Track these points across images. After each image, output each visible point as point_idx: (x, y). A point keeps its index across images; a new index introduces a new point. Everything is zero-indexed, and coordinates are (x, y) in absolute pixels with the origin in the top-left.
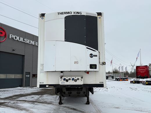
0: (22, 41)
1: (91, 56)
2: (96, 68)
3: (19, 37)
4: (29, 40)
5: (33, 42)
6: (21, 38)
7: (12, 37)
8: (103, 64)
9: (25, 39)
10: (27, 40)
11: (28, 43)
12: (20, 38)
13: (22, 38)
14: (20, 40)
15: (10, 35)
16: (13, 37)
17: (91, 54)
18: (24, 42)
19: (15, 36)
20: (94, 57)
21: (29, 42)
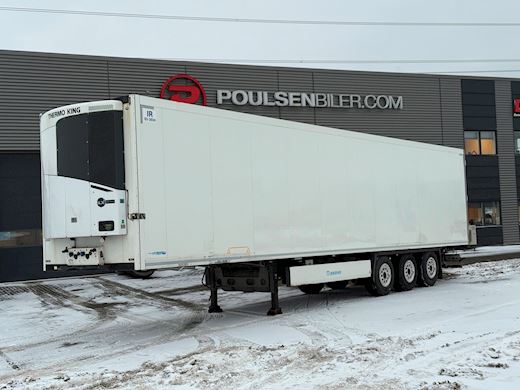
0: (266, 103)
1: (101, 202)
2: (112, 229)
3: (251, 93)
4: (291, 95)
5: (313, 95)
6: (260, 94)
7: (225, 98)
8: (133, 218)
9: (277, 95)
10: (285, 94)
11: (292, 104)
12: (255, 95)
13: (266, 94)
14: (256, 100)
15: (220, 92)
16: (228, 97)
17: (101, 200)
18: (273, 104)
19: (235, 93)
20: (106, 205)
21: (292, 99)
